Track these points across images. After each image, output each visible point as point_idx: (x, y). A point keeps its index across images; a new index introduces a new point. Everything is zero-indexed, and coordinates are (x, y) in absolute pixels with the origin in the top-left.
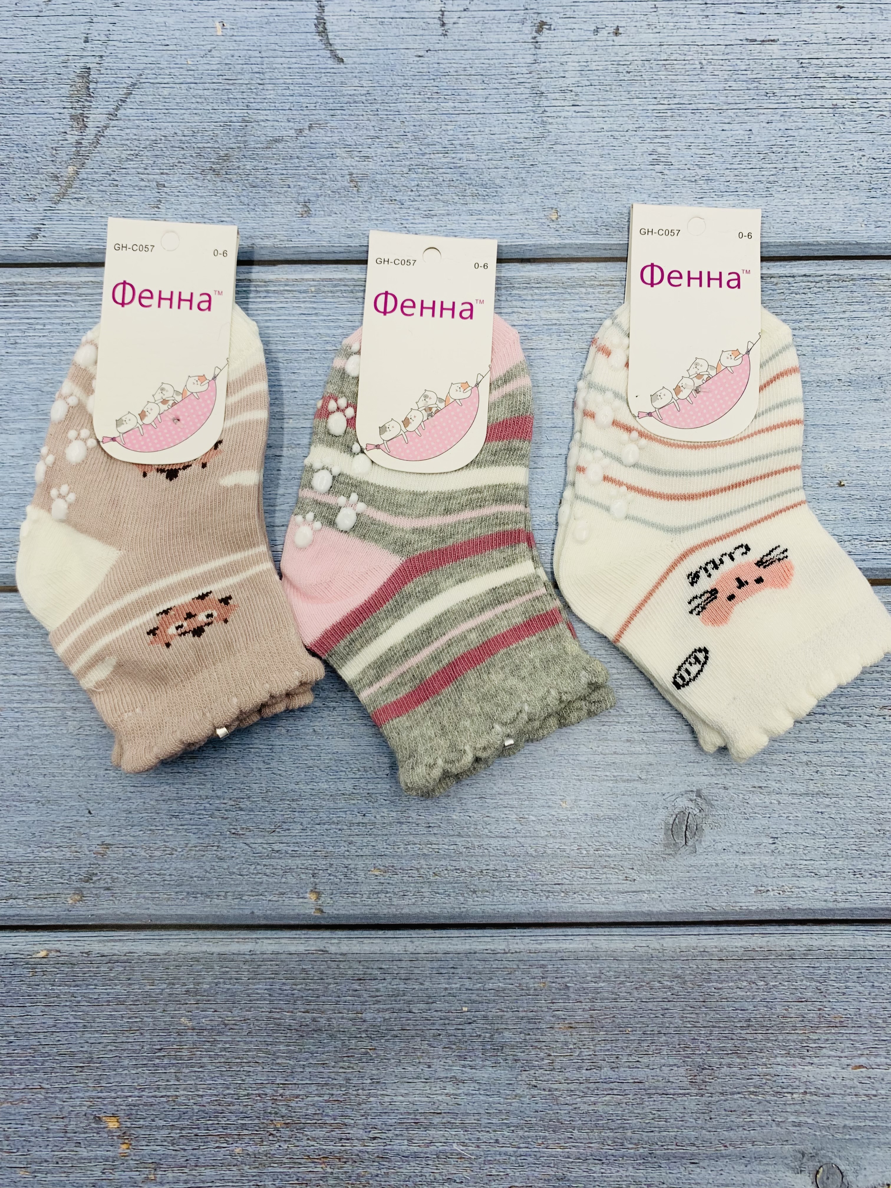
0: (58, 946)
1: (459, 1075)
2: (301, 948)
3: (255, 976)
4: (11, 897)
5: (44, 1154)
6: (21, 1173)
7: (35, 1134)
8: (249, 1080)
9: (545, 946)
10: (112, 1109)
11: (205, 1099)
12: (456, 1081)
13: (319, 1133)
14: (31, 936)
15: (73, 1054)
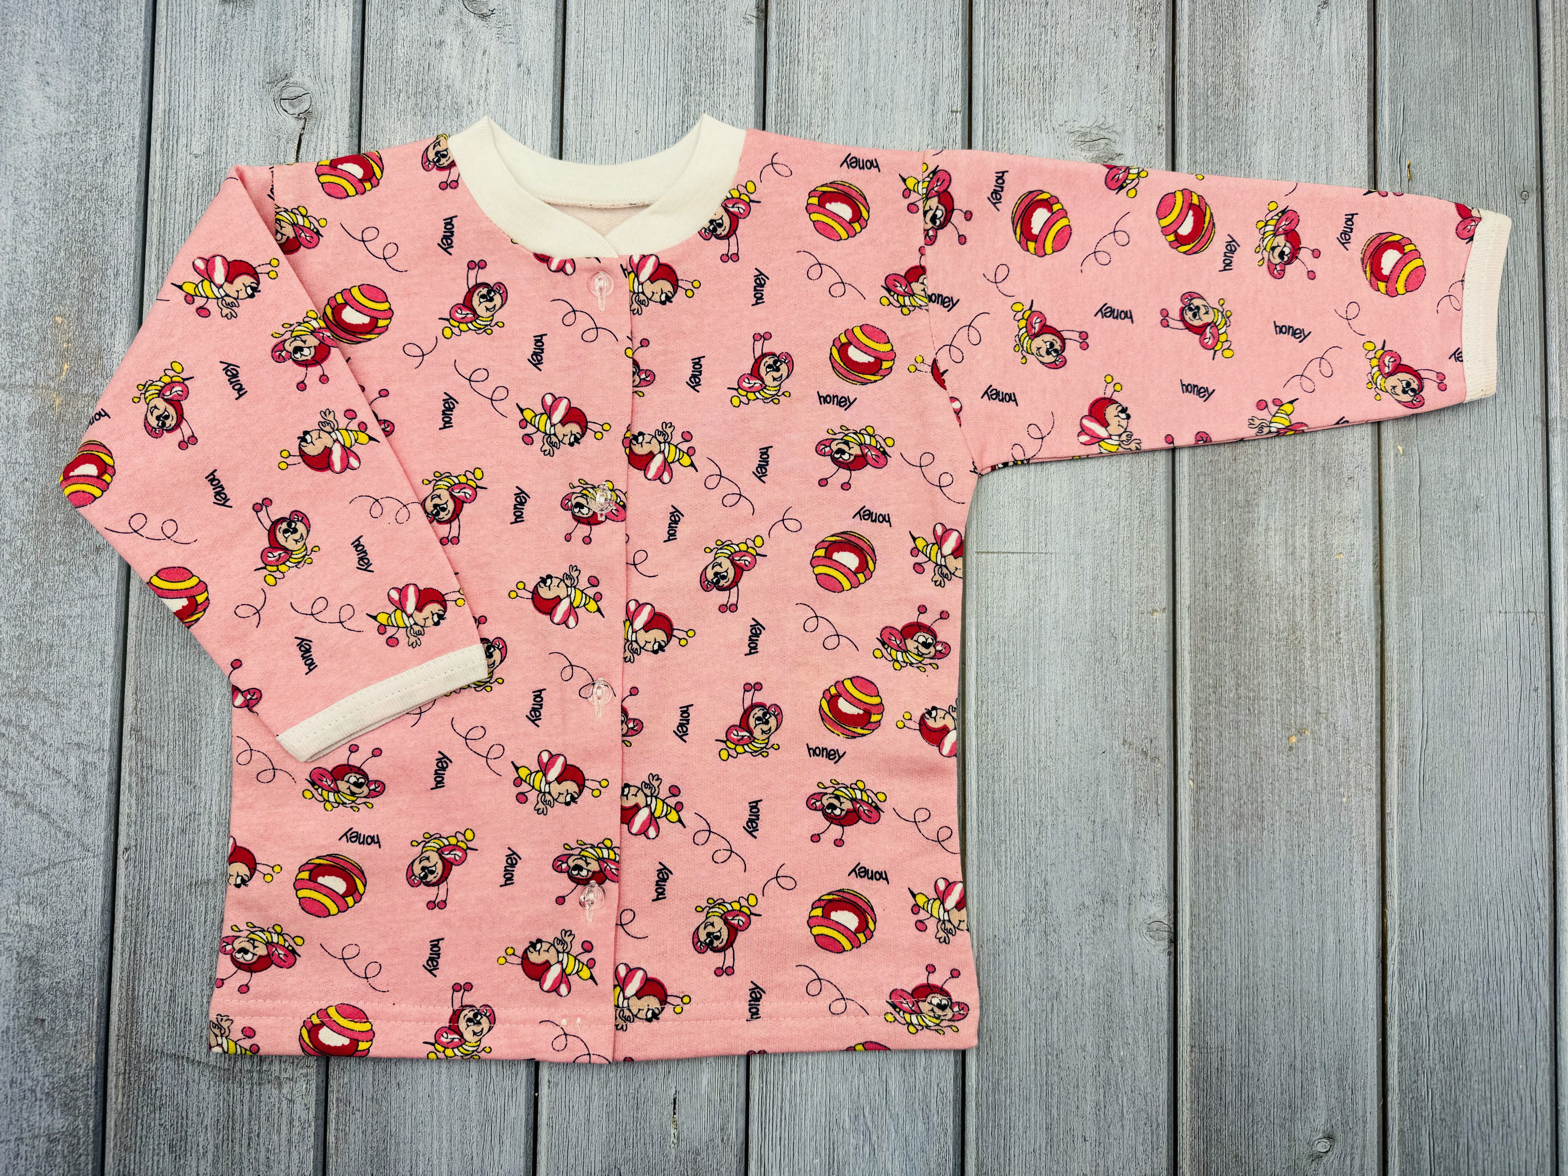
0: (1186, 773)
1: (1264, 527)
2: (1187, 622)
3: (1205, 651)
4: (1157, 803)
5: (1311, 781)
6: (1323, 796)
7: (1299, 787)
8: (1268, 655)
9: (1186, 474)
10: (1284, 741)
11: (1279, 682)
12: (1267, 529)
13: (1298, 613)
14: (1181, 790)
15: (1252, 764)
